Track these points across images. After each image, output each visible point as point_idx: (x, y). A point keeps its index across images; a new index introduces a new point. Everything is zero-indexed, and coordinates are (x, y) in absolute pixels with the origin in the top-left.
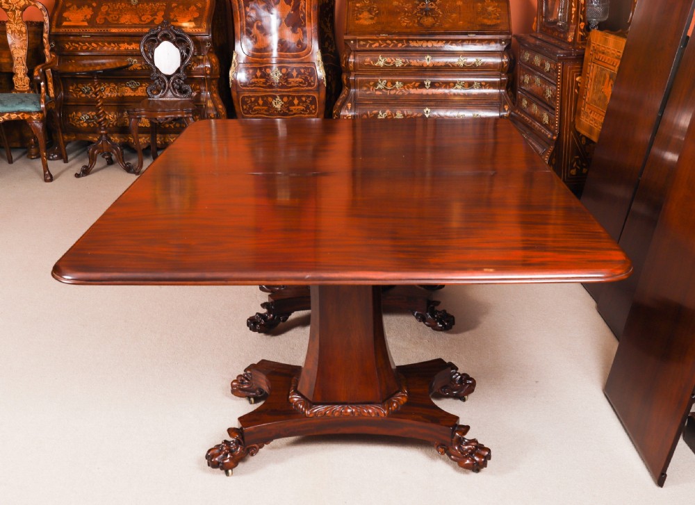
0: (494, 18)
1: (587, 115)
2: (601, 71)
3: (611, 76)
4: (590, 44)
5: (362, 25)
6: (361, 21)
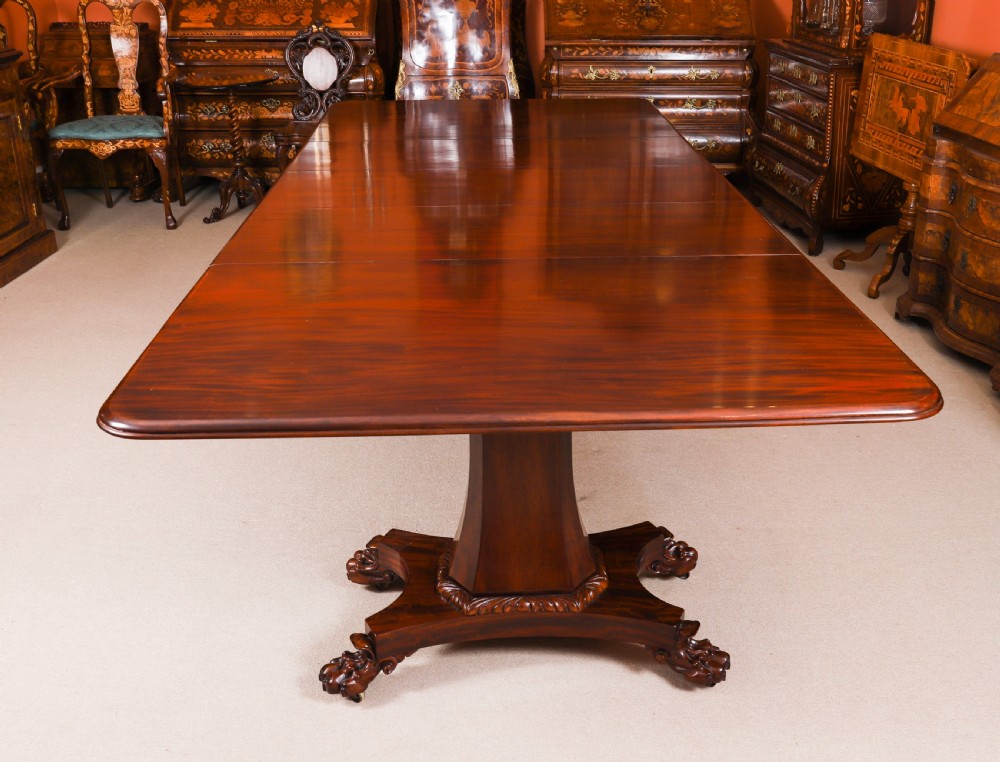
0: (733, 19)
1: (869, 138)
2: (889, 82)
3: (903, 88)
4: (870, 49)
5: (568, 28)
6: (566, 23)
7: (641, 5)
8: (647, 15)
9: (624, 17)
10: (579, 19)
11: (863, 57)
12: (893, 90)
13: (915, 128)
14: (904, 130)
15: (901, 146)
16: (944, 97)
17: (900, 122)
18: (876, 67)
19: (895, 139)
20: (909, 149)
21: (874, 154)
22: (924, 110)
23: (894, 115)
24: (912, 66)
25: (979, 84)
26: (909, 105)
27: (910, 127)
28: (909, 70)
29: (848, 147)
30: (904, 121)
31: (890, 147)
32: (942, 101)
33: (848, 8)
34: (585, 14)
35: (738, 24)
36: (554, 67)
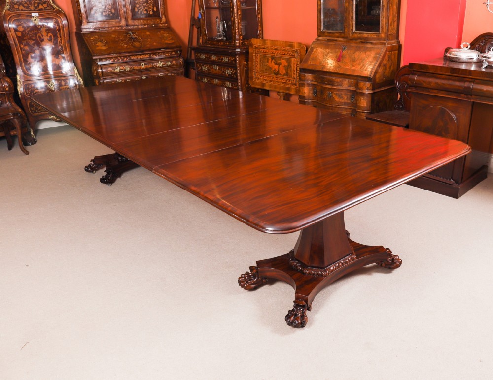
1: (259, 78)
2: (264, 57)
3: (273, 58)
4: (252, 45)
5: (101, 50)
6: (99, 48)
7: (129, 37)
8: (134, 41)
9: (124, 43)
10: (105, 46)
11: (248, 48)
12: (268, 59)
13: (282, 71)
14: (277, 73)
15: (277, 80)
16: (296, 59)
17: (275, 71)
18: (257, 52)
19: (273, 78)
20: (281, 80)
21: (263, 84)
22: (286, 64)
23: (271, 69)
24: (276, 49)
25: (313, 52)
26: (279, 64)
27: (280, 72)
28: (275, 51)
29: (247, 82)
30: (277, 70)
31: (271, 81)
32: (295, 61)
33: (237, 30)
34: (106, 43)
35: (173, 41)
36: (99, 68)
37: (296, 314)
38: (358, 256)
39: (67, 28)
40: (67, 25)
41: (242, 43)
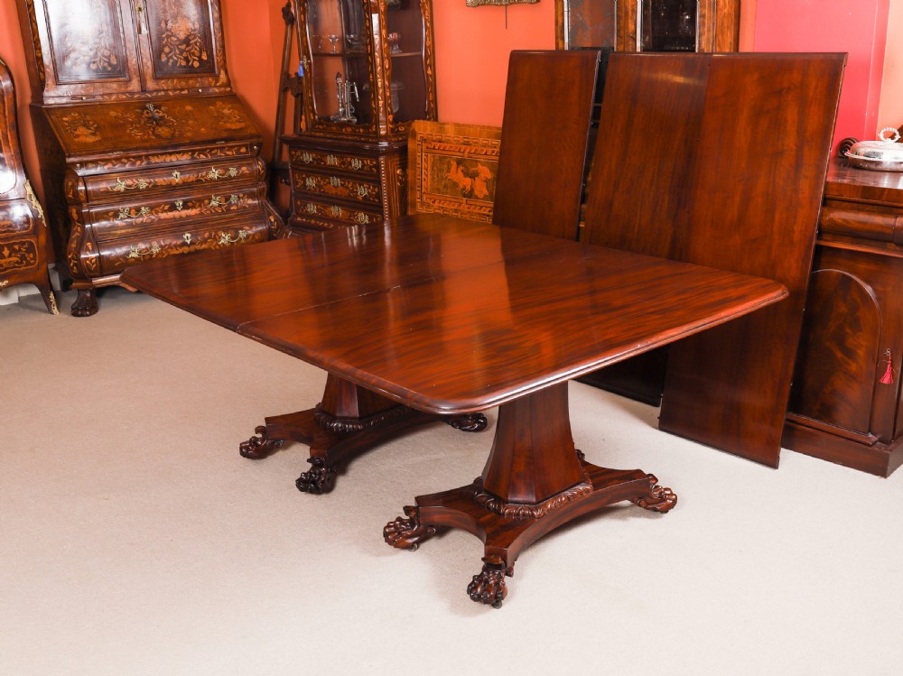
1: (429, 206)
2: (441, 159)
3: (459, 162)
4: (414, 135)
5: (86, 144)
6: (82, 139)
7: (147, 115)
8: (157, 124)
9: (136, 128)
10: (93, 134)
11: (406, 140)
12: (449, 165)
13: (482, 191)
14: (470, 195)
15: (468, 208)
17: (464, 189)
18: (424, 148)
19: (461, 204)
20: (480, 209)
23: (455, 185)
24: (467, 144)
26: (473, 176)
27: (476, 193)
28: (464, 147)
30: (468, 188)
31: (457, 211)
33: (381, 102)
34: (97, 129)
35: (243, 125)
36: (80, 183)
37: (487, 582)
38: (596, 487)
39: (11, 96)
40: (11, 90)
41: (392, 130)
